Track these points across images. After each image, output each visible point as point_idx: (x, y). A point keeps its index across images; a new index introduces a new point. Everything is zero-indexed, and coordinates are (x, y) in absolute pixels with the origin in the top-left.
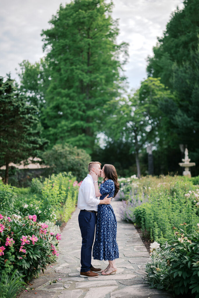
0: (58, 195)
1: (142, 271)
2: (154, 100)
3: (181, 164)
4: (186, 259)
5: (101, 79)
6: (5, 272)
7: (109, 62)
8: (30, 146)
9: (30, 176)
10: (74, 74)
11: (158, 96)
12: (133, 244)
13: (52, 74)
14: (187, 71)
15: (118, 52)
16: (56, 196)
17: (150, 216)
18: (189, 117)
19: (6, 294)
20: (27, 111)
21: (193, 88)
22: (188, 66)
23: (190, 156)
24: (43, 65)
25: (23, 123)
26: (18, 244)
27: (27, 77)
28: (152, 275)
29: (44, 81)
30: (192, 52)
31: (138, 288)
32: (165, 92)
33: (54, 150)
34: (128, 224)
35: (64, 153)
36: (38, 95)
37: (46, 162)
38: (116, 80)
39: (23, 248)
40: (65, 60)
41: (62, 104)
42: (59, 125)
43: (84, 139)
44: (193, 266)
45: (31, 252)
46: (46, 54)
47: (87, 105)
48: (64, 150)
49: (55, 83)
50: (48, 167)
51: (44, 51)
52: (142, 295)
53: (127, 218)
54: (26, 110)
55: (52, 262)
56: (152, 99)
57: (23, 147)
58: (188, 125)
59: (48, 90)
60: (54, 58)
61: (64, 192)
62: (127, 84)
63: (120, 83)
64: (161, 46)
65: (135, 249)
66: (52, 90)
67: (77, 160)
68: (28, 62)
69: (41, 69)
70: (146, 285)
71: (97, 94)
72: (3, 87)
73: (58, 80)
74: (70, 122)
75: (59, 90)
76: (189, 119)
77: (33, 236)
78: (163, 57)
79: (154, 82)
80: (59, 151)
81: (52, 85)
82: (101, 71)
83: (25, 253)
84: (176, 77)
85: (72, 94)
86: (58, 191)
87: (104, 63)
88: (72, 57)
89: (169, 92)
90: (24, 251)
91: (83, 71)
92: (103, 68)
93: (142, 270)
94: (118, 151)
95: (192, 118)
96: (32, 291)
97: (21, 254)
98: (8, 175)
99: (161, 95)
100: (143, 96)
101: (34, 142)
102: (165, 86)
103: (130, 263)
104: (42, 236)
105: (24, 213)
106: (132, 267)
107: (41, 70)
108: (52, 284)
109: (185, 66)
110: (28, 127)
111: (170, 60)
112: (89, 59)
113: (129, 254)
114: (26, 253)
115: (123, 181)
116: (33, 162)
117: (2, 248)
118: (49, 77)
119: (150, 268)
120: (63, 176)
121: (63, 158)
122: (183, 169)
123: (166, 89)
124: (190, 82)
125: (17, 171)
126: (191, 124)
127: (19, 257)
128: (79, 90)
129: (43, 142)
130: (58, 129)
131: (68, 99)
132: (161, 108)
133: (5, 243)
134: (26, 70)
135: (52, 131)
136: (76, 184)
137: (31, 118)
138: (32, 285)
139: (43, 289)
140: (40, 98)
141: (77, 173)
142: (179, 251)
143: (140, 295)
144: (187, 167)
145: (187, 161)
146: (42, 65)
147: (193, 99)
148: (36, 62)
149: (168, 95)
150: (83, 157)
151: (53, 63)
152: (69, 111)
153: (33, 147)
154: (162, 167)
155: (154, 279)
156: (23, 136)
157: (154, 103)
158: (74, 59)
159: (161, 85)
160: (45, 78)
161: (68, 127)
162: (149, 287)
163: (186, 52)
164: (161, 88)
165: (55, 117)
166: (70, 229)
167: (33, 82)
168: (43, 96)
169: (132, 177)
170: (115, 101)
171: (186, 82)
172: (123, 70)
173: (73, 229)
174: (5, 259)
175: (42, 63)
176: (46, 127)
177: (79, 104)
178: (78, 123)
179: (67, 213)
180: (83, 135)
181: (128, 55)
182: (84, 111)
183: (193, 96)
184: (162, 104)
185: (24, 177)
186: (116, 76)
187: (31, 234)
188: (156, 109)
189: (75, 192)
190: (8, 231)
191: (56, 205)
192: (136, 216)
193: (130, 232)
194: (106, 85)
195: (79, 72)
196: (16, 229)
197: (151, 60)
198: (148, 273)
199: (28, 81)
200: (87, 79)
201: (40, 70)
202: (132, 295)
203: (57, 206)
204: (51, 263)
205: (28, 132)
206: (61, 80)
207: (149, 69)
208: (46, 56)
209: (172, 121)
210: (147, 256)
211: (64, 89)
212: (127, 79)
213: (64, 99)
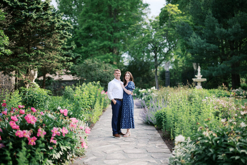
0: (87, 98)
2: (173, 24)
3: (194, 80)
4: (210, 152)
5: (127, 5)
6: (35, 159)
8: (64, 58)
9: (63, 85)
11: (176, 21)
12: (155, 142)
16: (86, 100)
17: (171, 118)
18: (203, 39)
21: (207, 14)
25: (59, 37)
26: (48, 135)
27: (63, 3)
29: (78, 7)
32: (182, 17)
33: (85, 64)
34: (149, 126)
35: (94, 66)
36: (72, 19)
37: (78, 73)
38: (140, 7)
39: (54, 139)
41: (93, 25)
42: (90, 44)
43: (111, 57)
44: (219, 158)
45: (61, 143)
47: (114, 28)
48: (94, 64)
49: (87, 8)
53: (149, 121)
54: (61, 26)
56: (170, 23)
57: (58, 58)
58: (202, 46)
59: (81, 14)
61: (93, 97)
62: (149, 10)
63: (143, 9)
65: (156, 146)
66: (85, 13)
67: (104, 73)
72: (41, 5)
73: (90, 5)
74: (99, 41)
75: (90, 14)
76: (202, 41)
77: (64, 128)
79: (172, 8)
80: (89, 65)
81: (84, 9)
84: (192, 3)
85: (102, 17)
86: (88, 95)
89: (185, 17)
90: (54, 142)
93: (164, 164)
95: (205, 40)
97: (52, 144)
98: (45, 84)
99: (178, 19)
100: (162, 20)
101: (68, 55)
102: (182, 12)
103: (153, 158)
104: (72, 130)
106: (154, 161)
110: (62, 41)
113: (152, 150)
114: (57, 143)
115: (144, 92)
117: (34, 138)
118: (82, 4)
120: (93, 85)
121: (93, 71)
123: (182, 15)
124: (204, 8)
125: (53, 82)
126: (204, 45)
127: (50, 148)
128: (108, 14)
129: (75, 56)
130: (89, 48)
131: (98, 22)
132: (178, 31)
133: (37, 134)
135: (84, 49)
136: (103, 93)
137: (65, 34)
140: (74, 21)
141: (104, 84)
142: (203, 144)
144: (199, 82)
145: (199, 77)
147: (206, 23)
149: (184, 19)
150: (110, 70)
152: (99, 32)
153: (67, 59)
157: (172, 26)
159: (179, 10)
160: (78, 4)
161: (97, 47)
164: (178, 13)
165: (87, 37)
166: (97, 129)
167: (68, 7)
168: (76, 20)
169: (152, 88)
170: (138, 25)
171: (201, 9)
173: (100, 129)
174: (36, 149)
176: (79, 45)
177: (108, 27)
178: (106, 43)
179: (95, 115)
180: (111, 53)
182: (111, 33)
183: (206, 20)
184: (179, 28)
185: (58, 88)
186: (140, 3)
187: (61, 127)
188: (174, 31)
189: (103, 99)
190: (40, 123)
191: (87, 107)
192: (157, 119)
193: (151, 132)
194: (131, 11)
196: (48, 121)
199: (64, 7)
200: (114, 4)
203: (86, 109)
204: (80, 155)
206: (92, 5)
209: (187, 42)
210: (168, 152)
211: (95, 13)
212: (149, 6)
213: (95, 21)
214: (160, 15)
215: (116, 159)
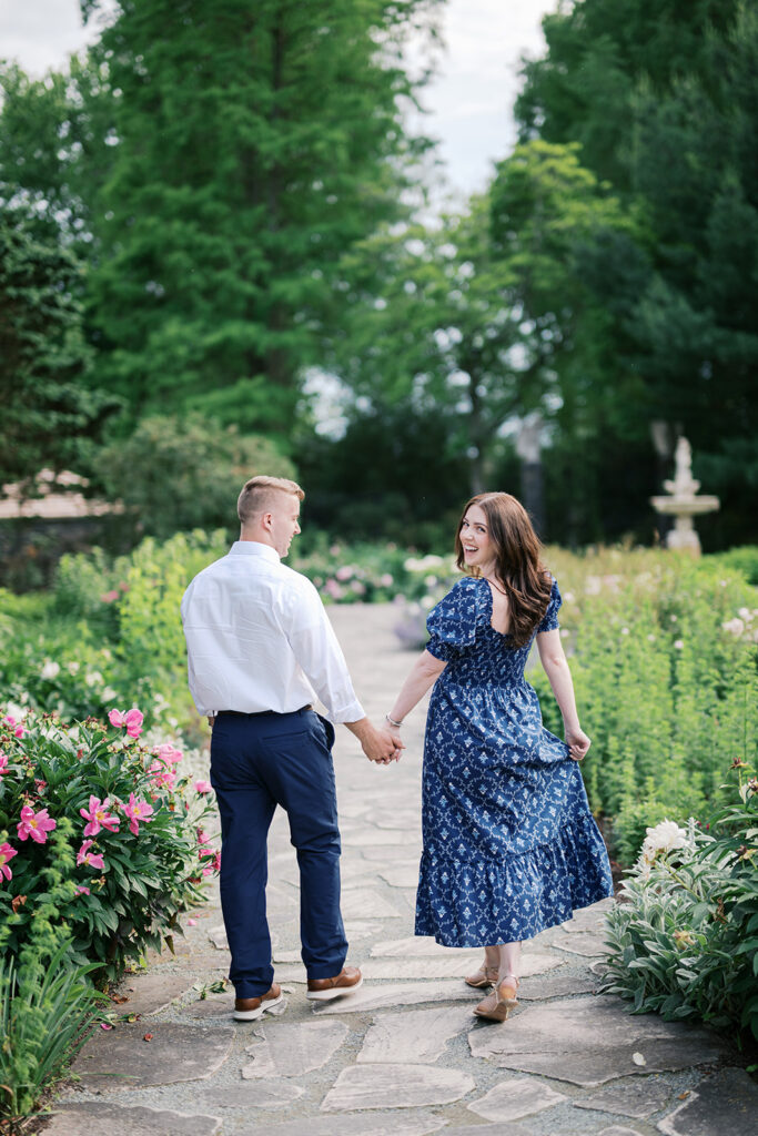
1: (581, 939)
2: (553, 237)
3: (660, 504)
5: (333, 144)
6: (33, 951)
7: (361, 74)
8: (48, 419)
9: (37, 546)
10: (218, 120)
11: (569, 222)
13: (126, 118)
14: (691, 117)
15: (403, 32)
17: (589, 713)
18: (698, 307)
19: (39, 1045)
20: (35, 273)
21: (718, 189)
22: (694, 96)
23: (697, 471)
24: (79, 82)
25: (20, 321)
27: (15, 132)
28: (638, 959)
29: (87, 150)
30: (711, 35)
31: (581, 1014)
32: (599, 206)
33: (141, 442)
35: (187, 453)
36: (59, 209)
37: (111, 489)
38: (394, 151)
39: (92, 850)
40: (179, 60)
41: (170, 246)
42: (155, 339)
43: (260, 395)
45: (121, 863)
46: (96, 35)
47: (272, 254)
48: (186, 440)
49: (138, 159)
50: (119, 508)
51: (85, 19)
52: (606, 1043)
54: (31, 268)
55: (192, 905)
56: (543, 232)
57: (18, 423)
58: (695, 343)
59: (107, 189)
60: (131, 52)
62: (439, 169)
63: (410, 163)
64: (575, 12)
66: (125, 188)
67: (238, 481)
68: (16, 68)
69: (73, 96)
70: (611, 999)
71: (310, 209)
73: (149, 144)
74: (199, 324)
75: (154, 188)
76: (698, 318)
77: (131, 796)
78: (590, 56)
79: (551, 163)
80: (163, 446)
81: (122, 168)
82: (330, 112)
83: (100, 871)
84: (645, 140)
85: (210, 207)
87: (344, 78)
88: (207, 49)
89: (613, 203)
90: (94, 862)
91: (254, 107)
92: (340, 97)
93: (579, 936)
94: (398, 448)
95: (710, 313)
96: (132, 1028)
97: (84, 873)
99: (581, 215)
100: (505, 219)
101: (63, 405)
102: (600, 179)
104: (162, 798)
105: (41, 697)
107: (74, 102)
108: (210, 996)
109: (681, 94)
110: (37, 338)
111: (621, 67)
112: (278, 58)
114: (106, 869)
116: (58, 489)
117: (4, 849)
118: (106, 136)
119: (628, 929)
120: (192, 549)
121: (181, 473)
122: (668, 522)
123: (599, 193)
124: (703, 163)
126: (707, 339)
128: (239, 192)
129: (97, 404)
130: (151, 356)
131: (192, 227)
132: (581, 271)
133: (16, 830)
134: (7, 101)
135: (125, 362)
137: (51, 302)
138: (125, 1000)
139: (174, 1021)
140: (71, 220)
143: (595, 1042)
144: (684, 515)
145: (686, 490)
146: (76, 81)
147: (714, 235)
148: (50, 69)
149: (608, 214)
150: (264, 469)
151: (128, 71)
152: (197, 279)
154: (576, 515)
155: (647, 976)
156: (20, 378)
157: (554, 248)
158: (219, 56)
159: (584, 173)
160: (90, 136)
161: (193, 351)
162: (627, 1008)
163: (687, 37)
164: (579, 185)
167: (38, 154)
168: (81, 216)
170: (387, 240)
171: (686, 164)
172: (420, 109)
174: (15, 896)
175: (76, 74)
176: (103, 345)
177: (240, 251)
178: (236, 330)
180: (259, 379)
181: (443, 45)
182: (260, 281)
183: (714, 220)
184: (584, 255)
185: (12, 553)
186: (391, 135)
187: (120, 790)
188: (560, 274)
190: (25, 777)
194: (353, 171)
195: (240, 111)
196: (56, 769)
197: (532, 70)
198: (618, 949)
199: (17, 150)
200: (271, 142)
201: (68, 105)
202: (562, 1045)
204: (187, 906)
205: (38, 362)
206: (162, 146)
207: (524, 109)
208: (96, 41)
209: (627, 324)
211: (177, 184)
212: (437, 147)
213: (177, 225)
214: (492, 194)
215: (355, 920)
